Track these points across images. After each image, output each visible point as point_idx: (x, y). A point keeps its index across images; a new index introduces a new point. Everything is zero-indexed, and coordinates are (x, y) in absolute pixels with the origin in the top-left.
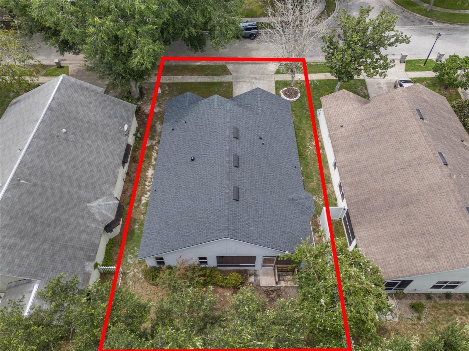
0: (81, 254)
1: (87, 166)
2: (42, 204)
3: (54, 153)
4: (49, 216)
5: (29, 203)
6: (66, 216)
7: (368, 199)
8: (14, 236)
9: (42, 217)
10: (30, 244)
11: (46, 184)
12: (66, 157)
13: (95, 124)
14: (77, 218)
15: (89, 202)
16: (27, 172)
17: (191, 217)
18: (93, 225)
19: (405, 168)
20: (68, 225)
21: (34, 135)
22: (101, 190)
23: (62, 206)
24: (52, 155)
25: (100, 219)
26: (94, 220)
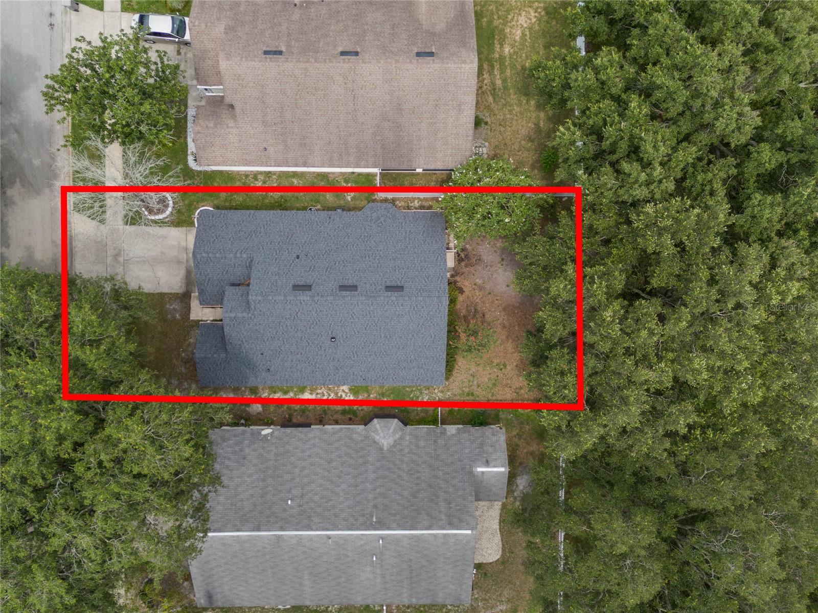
0: (441, 442)
1: (334, 464)
2: (396, 492)
3: (326, 502)
4: (407, 482)
5: (398, 504)
6: (405, 466)
7: (383, 145)
8: (437, 504)
9: (411, 488)
10: (442, 488)
11: (371, 496)
12: (328, 489)
13: (264, 472)
14: (403, 455)
15: (381, 449)
16: (361, 520)
17: (413, 335)
18: (408, 438)
19: (354, 97)
20: (413, 461)
21: (308, 530)
22: (362, 441)
23: (394, 473)
24: (330, 503)
25: (400, 433)
26: (401, 438)
